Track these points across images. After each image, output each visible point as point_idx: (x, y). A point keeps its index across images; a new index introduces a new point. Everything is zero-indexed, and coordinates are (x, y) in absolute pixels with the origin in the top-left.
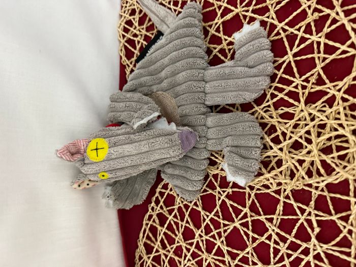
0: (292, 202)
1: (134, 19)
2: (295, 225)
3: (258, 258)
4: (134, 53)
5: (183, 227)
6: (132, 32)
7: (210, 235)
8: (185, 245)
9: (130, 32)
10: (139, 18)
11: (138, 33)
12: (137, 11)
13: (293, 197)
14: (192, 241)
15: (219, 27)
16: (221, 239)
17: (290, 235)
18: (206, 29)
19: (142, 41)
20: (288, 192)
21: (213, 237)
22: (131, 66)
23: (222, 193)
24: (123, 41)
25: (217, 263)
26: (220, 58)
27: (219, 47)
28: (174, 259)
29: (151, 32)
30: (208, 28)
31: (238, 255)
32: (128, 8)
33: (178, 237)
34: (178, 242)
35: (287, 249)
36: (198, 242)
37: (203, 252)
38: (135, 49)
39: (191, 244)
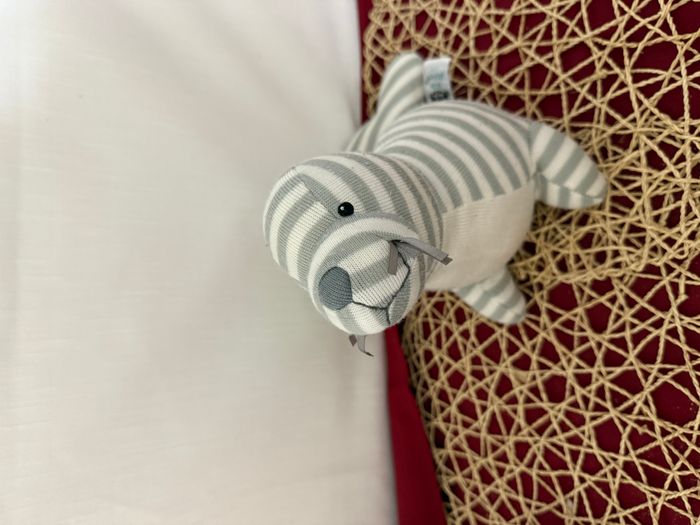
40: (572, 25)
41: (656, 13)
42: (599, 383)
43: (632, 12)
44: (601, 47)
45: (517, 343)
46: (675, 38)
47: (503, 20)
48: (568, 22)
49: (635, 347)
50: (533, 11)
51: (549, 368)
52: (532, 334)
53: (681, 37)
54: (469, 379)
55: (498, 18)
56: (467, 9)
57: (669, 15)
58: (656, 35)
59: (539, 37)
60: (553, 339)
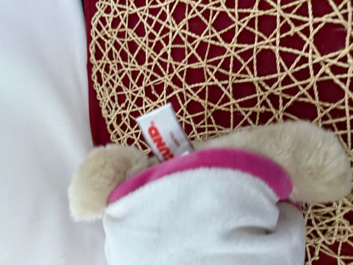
40: (245, 64)
41: (306, 79)
43: (289, 72)
44: (264, 90)
46: (317, 102)
47: (195, 42)
48: (242, 62)
50: (217, 44)
53: (321, 103)
55: (191, 40)
56: (168, 23)
57: (315, 84)
58: (303, 96)
59: (219, 65)
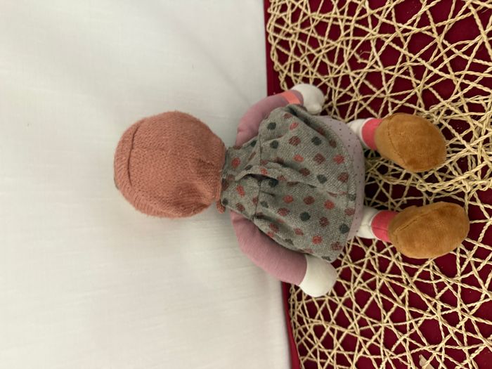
0: (479, 203)
1: (286, 16)
2: (483, 229)
3: (441, 270)
4: (287, 56)
5: (351, 247)
6: (284, 31)
7: (383, 252)
8: (353, 266)
9: (282, 31)
10: (293, 14)
11: (291, 31)
12: (289, 6)
13: (479, 198)
14: (362, 260)
15: (390, 13)
16: (397, 255)
17: (477, 240)
18: (375, 17)
19: (296, 40)
20: (474, 192)
21: (387, 253)
22: (286, 72)
23: (395, 203)
24: (274, 44)
25: (394, 282)
26: (394, 49)
27: (393, 36)
28: (340, 283)
29: (307, 29)
30: (377, 16)
31: (417, 270)
32: (277, 4)
33: (345, 258)
34: (345, 264)
35: (474, 256)
36: (369, 261)
37: (375, 272)
38: (289, 50)
39: (361, 265)
42: (466, 319)
45: (390, 300)
49: (485, 283)
51: (422, 315)
52: (399, 291)
54: (360, 339)
60: (416, 290)
